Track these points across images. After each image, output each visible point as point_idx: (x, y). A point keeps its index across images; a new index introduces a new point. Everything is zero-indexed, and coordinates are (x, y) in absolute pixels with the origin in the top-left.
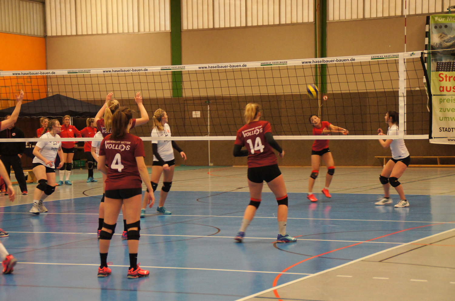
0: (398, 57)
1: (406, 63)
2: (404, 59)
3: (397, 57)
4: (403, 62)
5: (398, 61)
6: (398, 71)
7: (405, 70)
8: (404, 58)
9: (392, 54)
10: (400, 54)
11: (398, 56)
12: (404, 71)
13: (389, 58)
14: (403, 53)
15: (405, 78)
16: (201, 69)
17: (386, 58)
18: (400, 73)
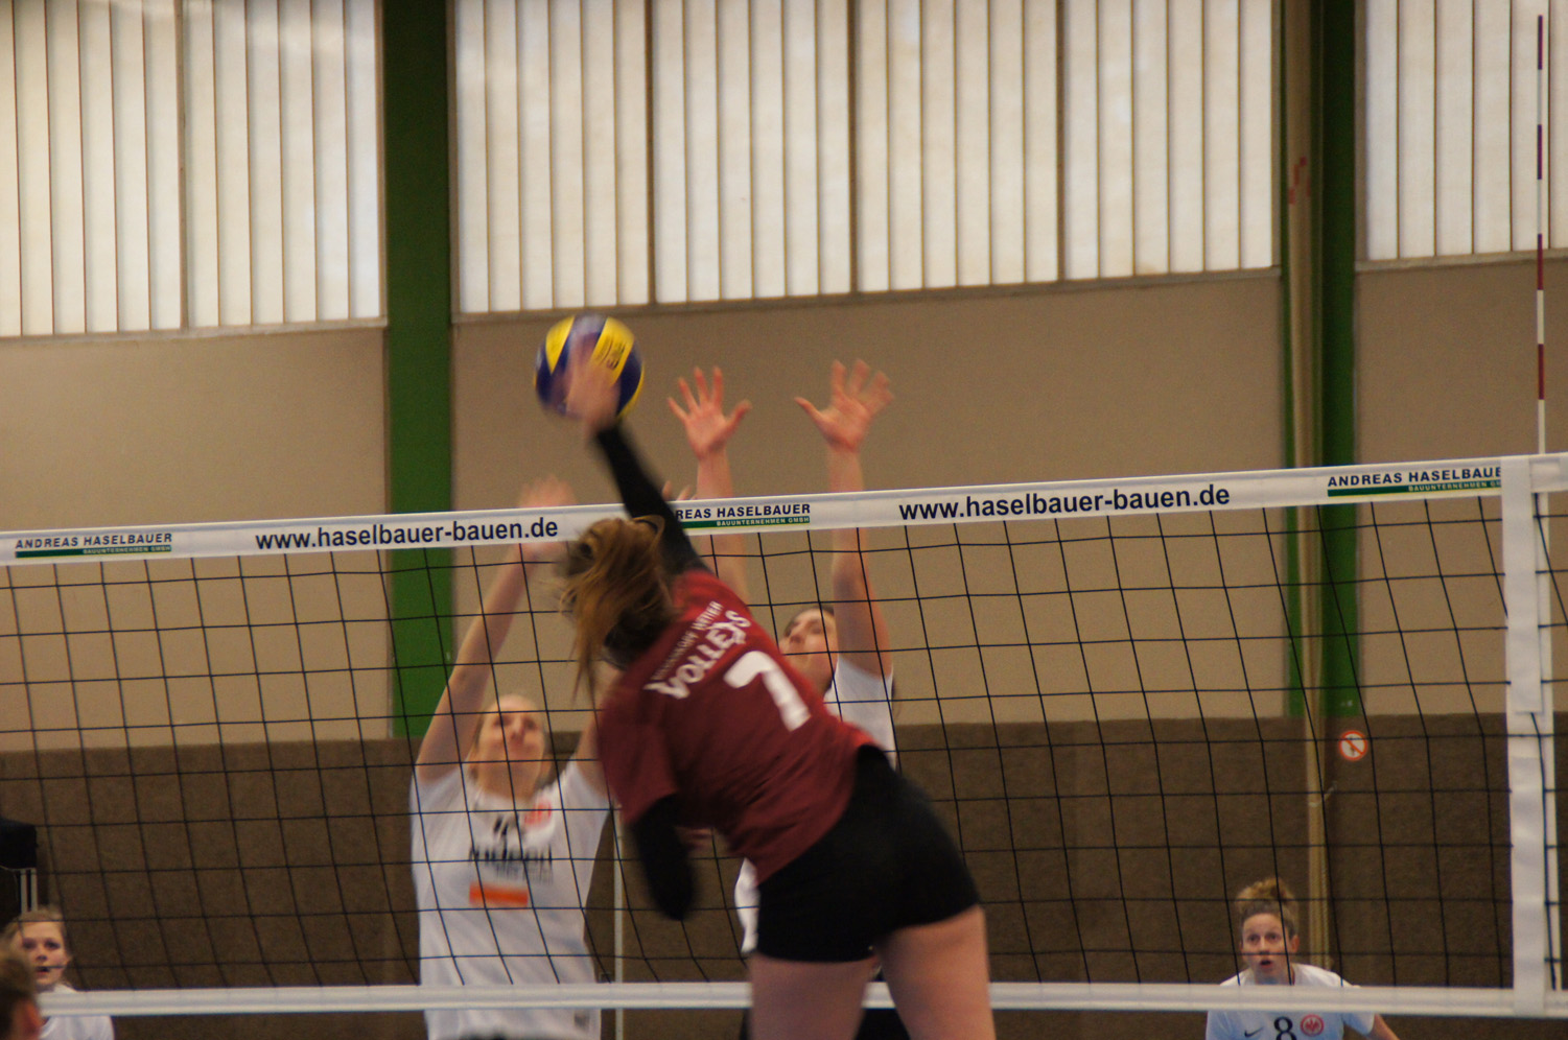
0: (1497, 484)
1: (1545, 523)
2: (1536, 496)
3: (1489, 485)
4: (1529, 512)
5: (1500, 511)
6: (1498, 575)
7: (1544, 566)
8: (1537, 490)
9: (1456, 464)
10: (1511, 464)
11: (1494, 478)
12: (1538, 572)
13: (1439, 488)
14: (1525, 458)
15: (1547, 620)
16: (275, 550)
17: (1424, 489)
18: (1509, 584)
